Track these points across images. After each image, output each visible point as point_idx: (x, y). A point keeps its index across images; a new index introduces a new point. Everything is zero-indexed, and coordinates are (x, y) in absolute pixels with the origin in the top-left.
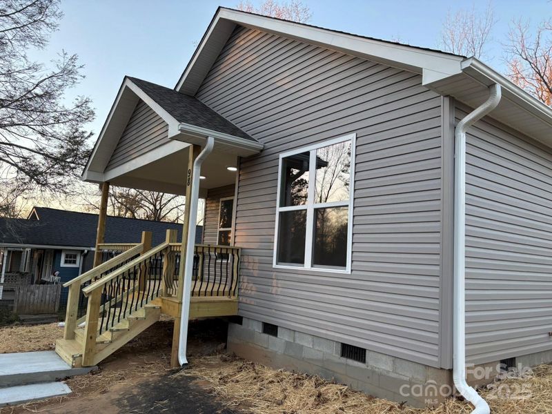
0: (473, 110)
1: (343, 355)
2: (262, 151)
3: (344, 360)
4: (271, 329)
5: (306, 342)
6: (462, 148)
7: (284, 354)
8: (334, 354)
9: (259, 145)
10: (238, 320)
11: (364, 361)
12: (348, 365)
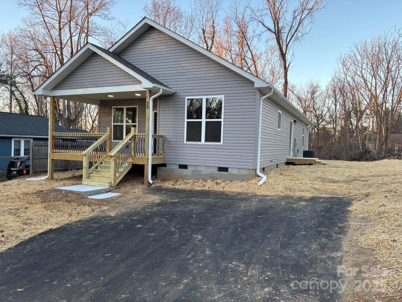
0: (265, 95)
1: (219, 171)
2: (174, 93)
3: (219, 172)
4: (184, 167)
5: (203, 169)
6: (261, 106)
7: (192, 175)
8: (216, 171)
9: (173, 91)
10: (164, 165)
11: (228, 172)
12: (221, 174)
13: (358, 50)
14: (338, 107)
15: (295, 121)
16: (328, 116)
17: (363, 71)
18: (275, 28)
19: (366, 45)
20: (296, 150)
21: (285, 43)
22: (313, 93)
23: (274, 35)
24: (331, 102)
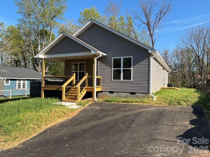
1: (130, 94)
4: (112, 92)
11: (135, 94)
12: (131, 96)
13: (189, 33)
14: (179, 61)
15: (163, 69)
16: (174, 66)
17: (192, 43)
18: (147, 22)
19: (192, 30)
20: (164, 84)
21: (152, 30)
22: (166, 54)
23: (146, 25)
24: (175, 59)
